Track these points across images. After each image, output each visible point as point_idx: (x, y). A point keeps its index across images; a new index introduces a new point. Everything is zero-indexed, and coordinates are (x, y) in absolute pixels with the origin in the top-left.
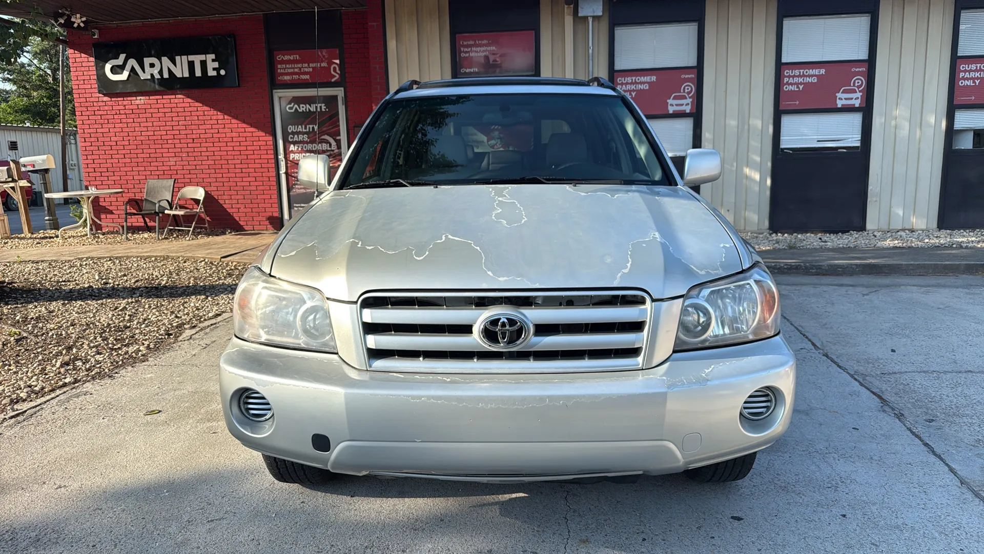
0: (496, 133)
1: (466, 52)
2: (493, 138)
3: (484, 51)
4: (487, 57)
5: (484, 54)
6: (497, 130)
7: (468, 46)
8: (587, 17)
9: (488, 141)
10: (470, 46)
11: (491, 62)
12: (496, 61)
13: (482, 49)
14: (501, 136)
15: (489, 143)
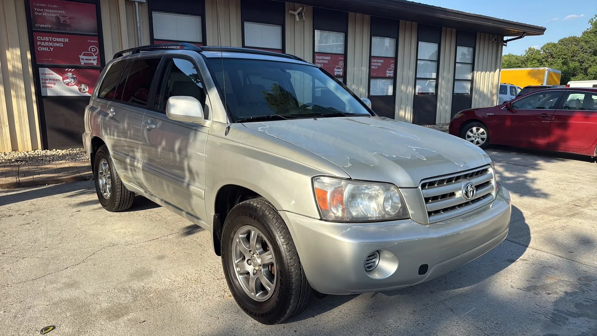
0: (70, 74)
1: (39, 12)
2: (67, 78)
3: (54, 13)
4: (57, 18)
5: (55, 15)
6: (70, 71)
7: (41, 7)
8: (134, 2)
9: (63, 80)
10: (43, 8)
11: (62, 22)
12: (65, 21)
13: (53, 11)
14: (75, 76)
15: (65, 81)
